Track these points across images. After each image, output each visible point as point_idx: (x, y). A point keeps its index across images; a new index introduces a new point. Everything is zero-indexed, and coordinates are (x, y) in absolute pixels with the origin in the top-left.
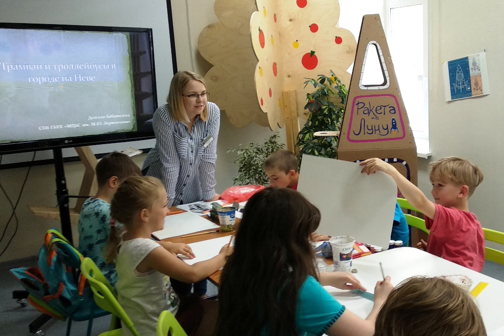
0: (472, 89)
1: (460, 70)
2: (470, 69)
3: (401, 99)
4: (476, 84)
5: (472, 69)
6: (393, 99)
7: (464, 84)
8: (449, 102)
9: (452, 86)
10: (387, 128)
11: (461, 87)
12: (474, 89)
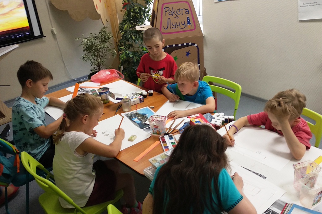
3: (192, 4)
6: (187, 4)
8: (216, 2)
10: (185, 24)
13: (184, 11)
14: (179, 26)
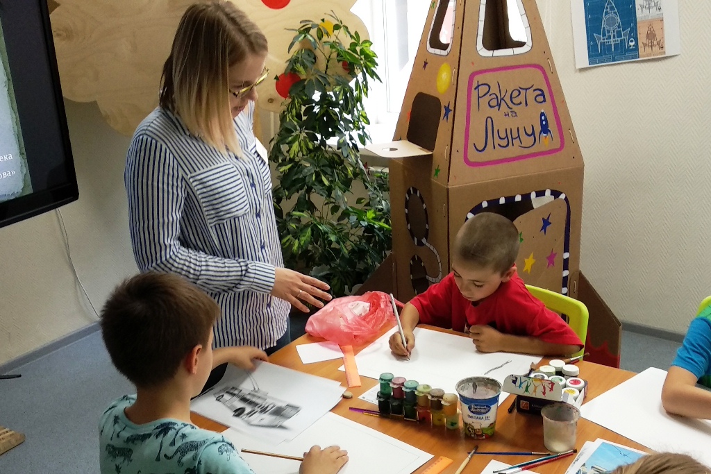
0: (640, 44)
3: (554, 72)
4: (651, 35)
5: (642, 7)
8: (582, 70)
9: (590, 38)
10: (533, 133)
12: (645, 45)
13: (531, 95)
14: (516, 142)
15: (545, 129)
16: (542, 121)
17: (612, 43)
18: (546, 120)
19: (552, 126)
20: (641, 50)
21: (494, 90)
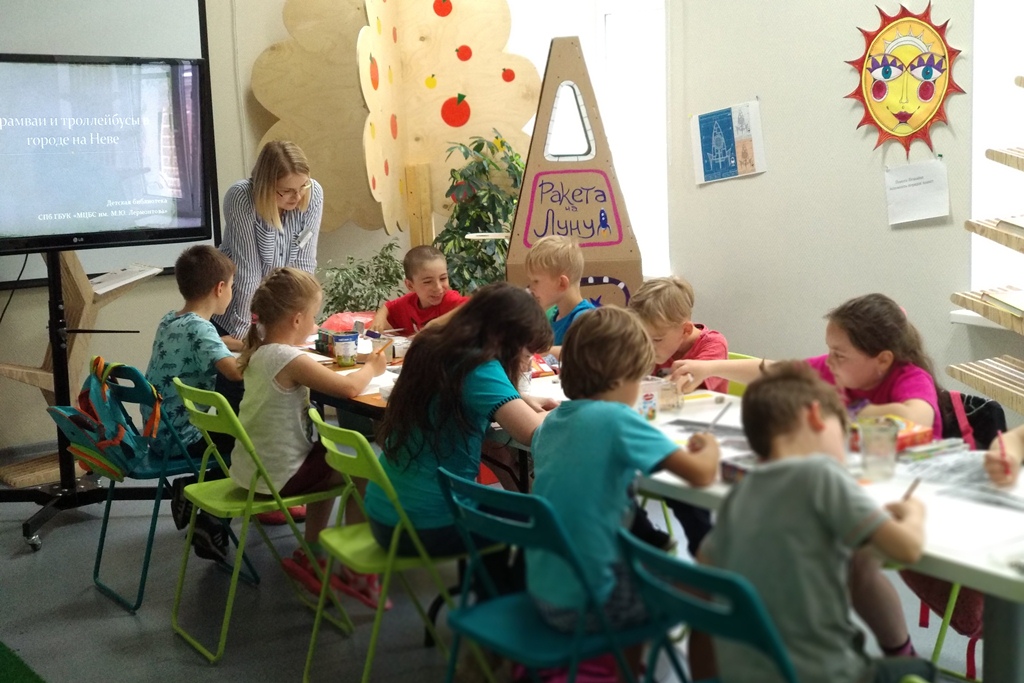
0: (738, 163)
1: (719, 130)
2: (735, 129)
3: (615, 178)
4: (745, 155)
5: (738, 129)
6: (602, 176)
7: (724, 155)
8: (701, 186)
9: (705, 157)
10: (592, 226)
11: (720, 160)
12: (742, 163)
13: (592, 195)
14: (575, 232)
15: (604, 224)
16: (601, 217)
17: (720, 162)
18: (605, 216)
19: (611, 221)
20: (739, 167)
21: (558, 187)
